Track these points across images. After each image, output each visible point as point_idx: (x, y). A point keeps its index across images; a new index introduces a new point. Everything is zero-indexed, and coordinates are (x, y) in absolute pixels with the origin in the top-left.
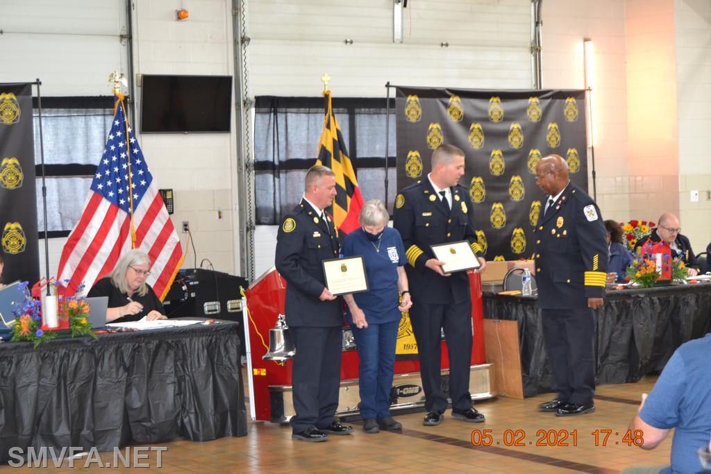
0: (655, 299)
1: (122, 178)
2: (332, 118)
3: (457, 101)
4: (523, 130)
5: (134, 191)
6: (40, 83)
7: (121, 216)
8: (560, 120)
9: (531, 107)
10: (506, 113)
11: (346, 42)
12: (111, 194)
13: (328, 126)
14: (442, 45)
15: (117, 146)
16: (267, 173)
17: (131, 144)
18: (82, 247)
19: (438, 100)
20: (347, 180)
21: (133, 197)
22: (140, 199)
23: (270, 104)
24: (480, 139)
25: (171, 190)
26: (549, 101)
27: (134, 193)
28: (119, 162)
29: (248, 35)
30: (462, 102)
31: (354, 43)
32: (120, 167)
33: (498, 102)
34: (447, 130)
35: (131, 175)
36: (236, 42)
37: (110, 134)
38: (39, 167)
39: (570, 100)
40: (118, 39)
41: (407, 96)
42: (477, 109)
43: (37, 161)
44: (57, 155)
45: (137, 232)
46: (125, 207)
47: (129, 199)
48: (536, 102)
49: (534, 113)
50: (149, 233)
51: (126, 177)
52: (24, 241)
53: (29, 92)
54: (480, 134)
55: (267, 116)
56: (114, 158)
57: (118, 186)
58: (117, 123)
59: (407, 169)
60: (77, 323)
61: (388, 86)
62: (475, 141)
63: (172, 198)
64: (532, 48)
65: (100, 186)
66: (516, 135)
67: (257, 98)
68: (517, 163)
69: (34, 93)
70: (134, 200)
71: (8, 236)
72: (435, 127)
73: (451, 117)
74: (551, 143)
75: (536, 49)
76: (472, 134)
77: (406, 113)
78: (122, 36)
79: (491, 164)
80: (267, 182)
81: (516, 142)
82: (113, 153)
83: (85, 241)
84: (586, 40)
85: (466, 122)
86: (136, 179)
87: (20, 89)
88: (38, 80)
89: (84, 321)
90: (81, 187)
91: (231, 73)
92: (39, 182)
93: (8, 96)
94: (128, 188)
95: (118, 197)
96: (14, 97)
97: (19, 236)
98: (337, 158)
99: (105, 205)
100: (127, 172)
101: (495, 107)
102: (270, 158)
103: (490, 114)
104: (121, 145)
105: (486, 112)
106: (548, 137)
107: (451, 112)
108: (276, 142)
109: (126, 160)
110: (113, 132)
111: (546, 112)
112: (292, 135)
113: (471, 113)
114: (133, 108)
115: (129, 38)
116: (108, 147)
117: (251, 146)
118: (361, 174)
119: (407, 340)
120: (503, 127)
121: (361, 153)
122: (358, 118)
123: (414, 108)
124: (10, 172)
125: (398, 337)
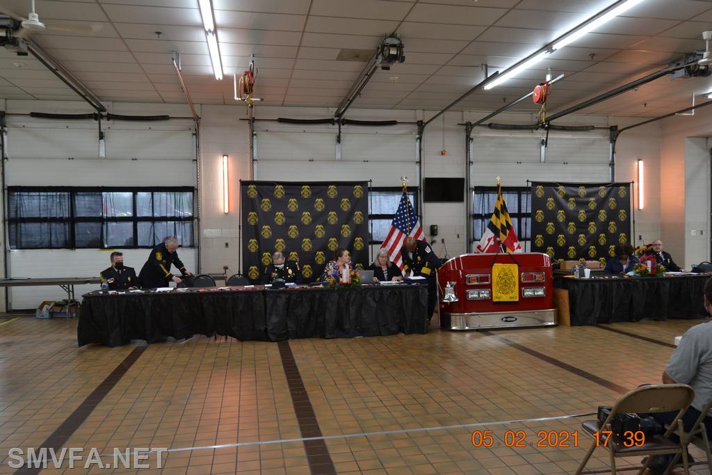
0: (646, 283)
1: (405, 220)
3: (563, 188)
4: (596, 201)
5: (410, 226)
6: (371, 181)
7: (404, 236)
8: (617, 196)
9: (601, 191)
10: (587, 193)
11: (518, 163)
12: (400, 227)
13: (499, 199)
14: (565, 163)
15: (403, 207)
16: (479, 219)
19: (552, 188)
20: (507, 222)
21: (409, 228)
22: (412, 229)
23: (481, 190)
24: (574, 205)
25: (437, 225)
26: (610, 188)
28: (404, 213)
29: (471, 160)
31: (521, 163)
32: (404, 216)
33: (583, 188)
34: (557, 201)
35: (409, 219)
36: (467, 164)
37: (400, 202)
38: (370, 215)
39: (622, 188)
42: (572, 191)
43: (369, 213)
46: (405, 232)
47: (407, 229)
48: (604, 188)
52: (363, 245)
53: (367, 185)
54: (574, 203)
55: (479, 195)
56: (402, 212)
57: (403, 223)
58: (403, 197)
59: (536, 218)
60: (354, 281)
61: (528, 181)
62: (571, 206)
63: (437, 228)
64: (610, 164)
65: (395, 223)
66: (592, 203)
67: (475, 187)
68: (593, 216)
69: (369, 186)
71: (356, 243)
73: (559, 195)
74: (611, 207)
75: (612, 164)
76: (570, 203)
77: (537, 193)
78: (416, 162)
79: (579, 216)
80: (479, 223)
81: (592, 207)
82: (401, 210)
84: (639, 160)
85: (566, 197)
86: (411, 221)
87: (363, 184)
89: (357, 281)
90: (388, 224)
91: (465, 177)
92: (370, 222)
93: (358, 187)
94: (407, 224)
95: (403, 228)
96: (361, 187)
97: (361, 243)
98: (502, 213)
99: (397, 232)
100: (407, 218)
101: (582, 191)
102: (481, 213)
104: (405, 206)
105: (578, 193)
106: (609, 204)
107: (559, 193)
108: (483, 206)
109: (406, 213)
110: (402, 201)
111: (609, 193)
112: (491, 204)
113: (570, 193)
114: (420, 191)
115: (420, 162)
116: (399, 208)
117: (472, 207)
118: (523, 220)
119: (511, 295)
120: (586, 199)
121: (523, 211)
122: (522, 195)
123: (540, 191)
124: (358, 217)
125: (507, 293)
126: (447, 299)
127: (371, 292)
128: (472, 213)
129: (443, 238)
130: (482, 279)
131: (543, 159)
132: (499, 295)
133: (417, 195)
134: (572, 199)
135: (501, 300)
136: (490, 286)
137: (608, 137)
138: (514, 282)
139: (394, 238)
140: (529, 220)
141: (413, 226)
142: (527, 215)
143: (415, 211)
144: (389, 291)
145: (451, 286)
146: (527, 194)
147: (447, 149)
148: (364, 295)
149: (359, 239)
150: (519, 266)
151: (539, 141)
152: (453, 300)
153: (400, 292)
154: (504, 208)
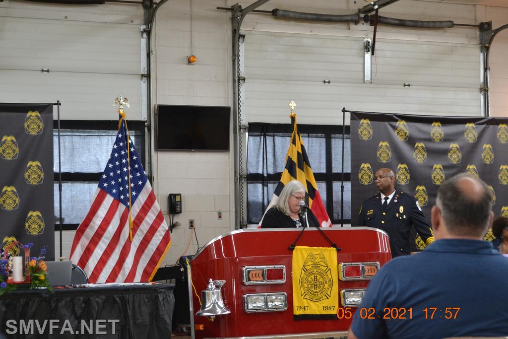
1: (123, 179)
2: (297, 135)
3: (404, 125)
4: (461, 149)
5: (133, 189)
6: (60, 104)
7: (122, 208)
8: (494, 142)
9: (468, 131)
10: (446, 135)
11: (325, 82)
12: (114, 191)
13: (294, 142)
14: (405, 85)
15: (119, 153)
16: (258, 183)
17: (131, 152)
18: (90, 232)
19: (386, 123)
21: (132, 194)
22: (137, 196)
23: (261, 129)
24: (424, 155)
25: (180, 195)
26: (483, 126)
27: (132, 191)
28: (121, 166)
29: (242, 75)
30: (408, 125)
31: (331, 83)
32: (121, 170)
33: (439, 126)
34: (395, 148)
35: (131, 176)
36: (234, 81)
37: (114, 145)
39: (502, 126)
40: (140, 77)
41: (361, 119)
42: (420, 131)
44: (89, 165)
45: (134, 222)
46: (124, 202)
47: (128, 195)
48: (473, 127)
49: (471, 135)
50: (144, 223)
51: (126, 178)
52: (43, 225)
53: (51, 111)
54: (423, 151)
55: (258, 138)
56: (117, 163)
57: (120, 185)
58: (120, 136)
59: (360, 177)
60: (37, 278)
61: (344, 111)
62: (418, 158)
63: (181, 201)
64: (481, 89)
65: (105, 185)
66: (455, 153)
67: (250, 124)
70: (132, 196)
71: (30, 221)
72: (384, 144)
73: (398, 137)
74: (485, 160)
75: (484, 89)
76: (417, 151)
77: (360, 133)
78: (143, 76)
79: (433, 176)
80: (257, 190)
81: (455, 158)
82: (116, 160)
83: (93, 228)
85: (411, 141)
86: (134, 180)
87: (44, 109)
88: (58, 102)
89: (42, 277)
91: (231, 105)
93: (34, 114)
94: (127, 187)
95: (120, 193)
96: (39, 115)
97: (39, 222)
98: (301, 168)
99: (109, 200)
100: (127, 174)
101: (437, 130)
102: (260, 172)
103: (432, 135)
104: (123, 153)
105: (429, 134)
106: (483, 155)
107: (398, 133)
108: (265, 159)
109: (126, 165)
110: (117, 143)
111: (481, 135)
112: (278, 154)
113: (416, 134)
114: (149, 130)
115: (148, 76)
116: (112, 155)
117: (244, 161)
118: (336, 185)
119: (326, 303)
120: (443, 146)
121: (336, 169)
122: (333, 141)
123: (365, 129)
124: (33, 172)
125: (318, 300)
126: (208, 311)
127: (69, 299)
128: (244, 173)
129: (192, 219)
130: (272, 275)
131: (368, 77)
132: (305, 303)
133: (143, 136)
134: (420, 145)
135: (308, 312)
136: (288, 288)
137: (477, 42)
138: (331, 280)
139: (102, 213)
140: (348, 185)
141: (139, 189)
142: (343, 177)
143: (139, 154)
144: (104, 297)
145: (217, 287)
146: (343, 138)
147: (198, 54)
148: (53, 305)
149: (35, 214)
150: (338, 251)
151: (361, 45)
152: (219, 312)
153: (123, 299)
154: (303, 158)
